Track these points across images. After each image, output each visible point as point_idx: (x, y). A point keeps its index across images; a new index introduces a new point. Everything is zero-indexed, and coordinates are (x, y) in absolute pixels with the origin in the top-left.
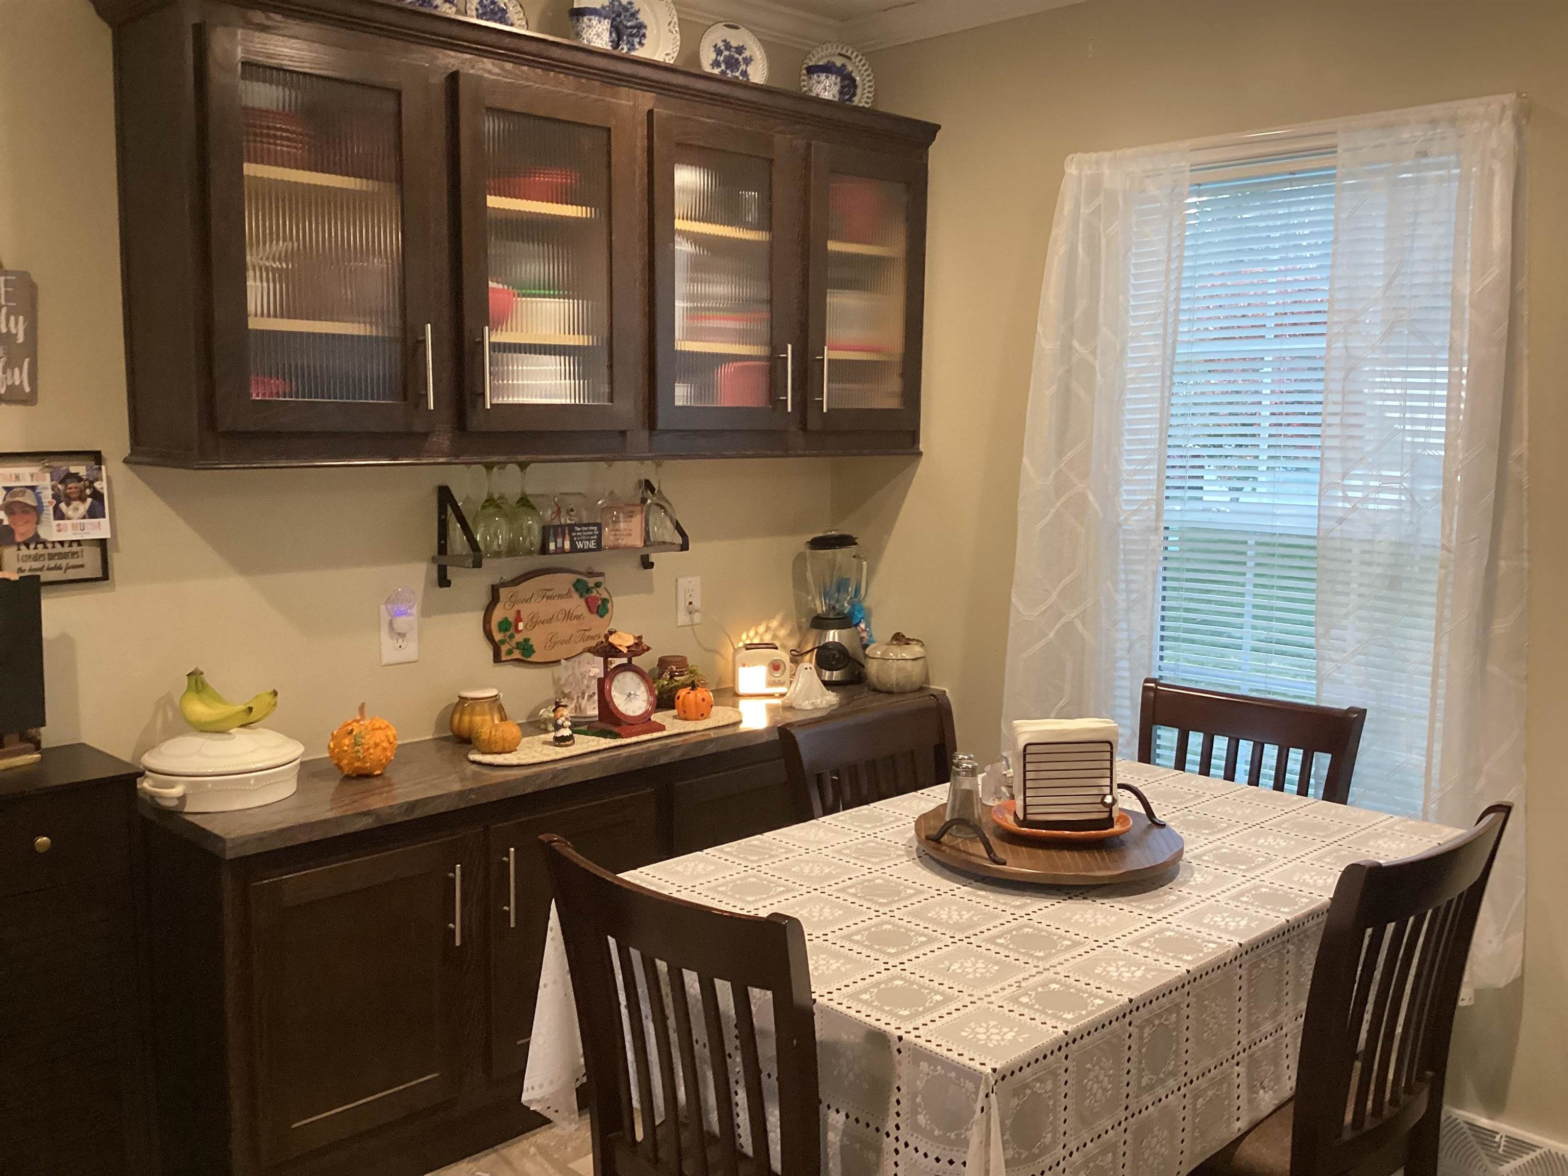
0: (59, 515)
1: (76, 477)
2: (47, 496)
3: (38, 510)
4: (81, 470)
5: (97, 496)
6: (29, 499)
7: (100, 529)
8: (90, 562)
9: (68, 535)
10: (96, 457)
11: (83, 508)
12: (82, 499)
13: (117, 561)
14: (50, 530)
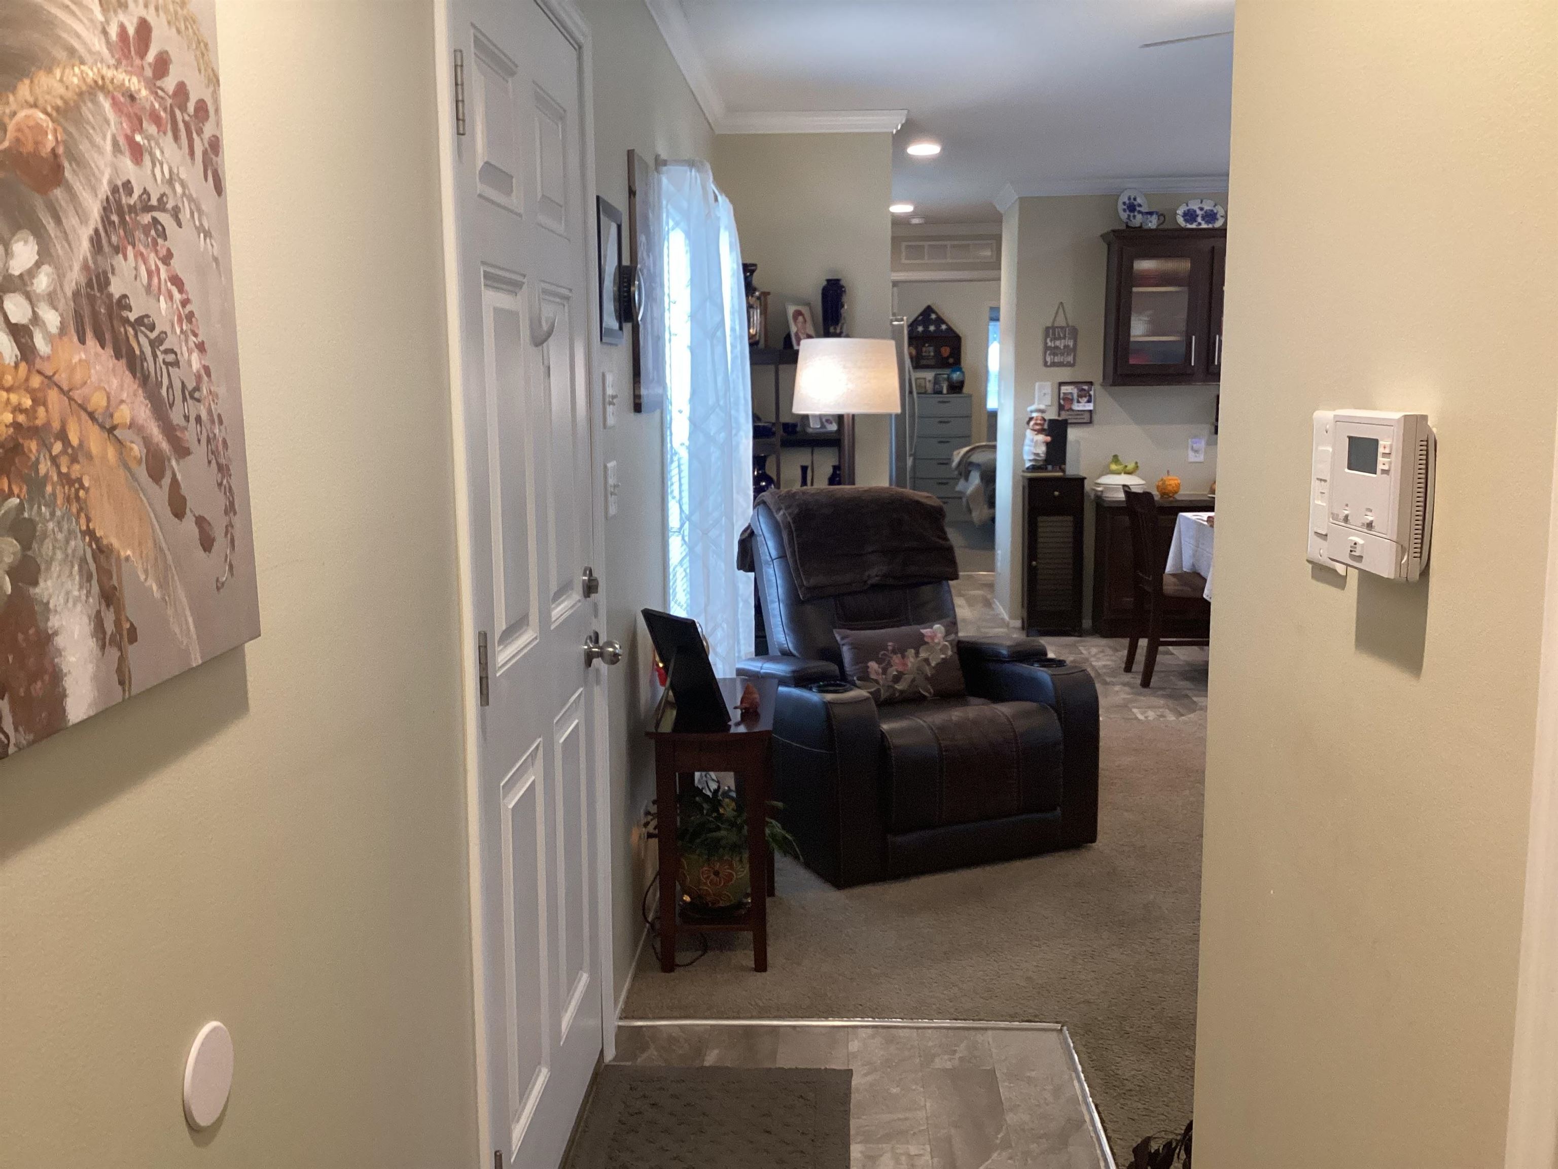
0: (1078, 402)
1: (1084, 390)
2: (1075, 396)
3: (1072, 400)
4: (1086, 387)
5: (1090, 396)
6: (1070, 397)
7: (1090, 407)
8: (1086, 418)
9: (1081, 408)
10: (1091, 383)
11: (1085, 399)
12: (1085, 397)
13: (1095, 417)
14: (1076, 407)
